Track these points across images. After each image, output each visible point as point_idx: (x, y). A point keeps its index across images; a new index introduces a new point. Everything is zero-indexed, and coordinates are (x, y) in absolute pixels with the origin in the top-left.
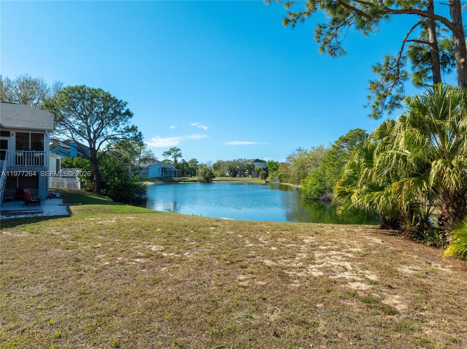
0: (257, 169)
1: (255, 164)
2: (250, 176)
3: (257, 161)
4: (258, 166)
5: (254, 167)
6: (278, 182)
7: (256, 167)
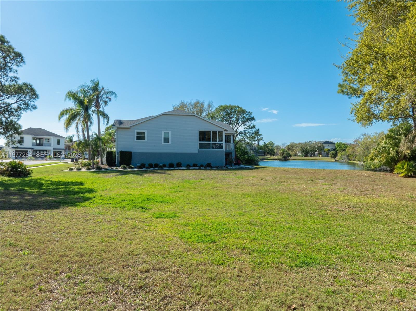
0: (326, 149)
1: (324, 145)
2: (320, 155)
3: (327, 142)
4: (327, 147)
5: (324, 148)
6: (346, 160)
7: (325, 148)
